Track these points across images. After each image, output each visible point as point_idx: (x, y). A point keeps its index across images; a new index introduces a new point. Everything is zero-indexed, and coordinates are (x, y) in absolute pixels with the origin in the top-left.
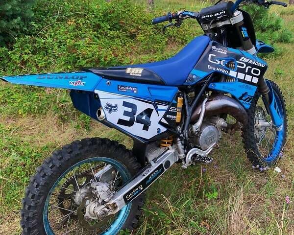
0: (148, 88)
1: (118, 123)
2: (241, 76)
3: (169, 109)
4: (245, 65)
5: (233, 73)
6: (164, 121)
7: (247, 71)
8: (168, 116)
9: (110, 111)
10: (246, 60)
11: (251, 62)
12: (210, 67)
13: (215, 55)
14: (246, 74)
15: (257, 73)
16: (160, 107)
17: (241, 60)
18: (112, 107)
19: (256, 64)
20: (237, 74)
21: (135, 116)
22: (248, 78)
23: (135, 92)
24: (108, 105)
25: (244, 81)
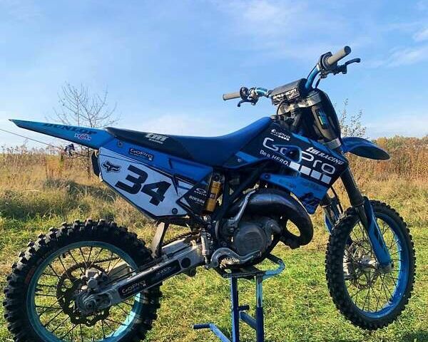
0: (170, 160)
1: (116, 186)
2: (306, 170)
3: (194, 189)
4: (313, 158)
5: (294, 166)
6: (184, 201)
7: (314, 166)
8: (191, 197)
9: (109, 170)
10: (316, 152)
11: (322, 155)
12: (262, 152)
13: (272, 140)
14: (313, 169)
15: (331, 171)
16: (181, 183)
17: (308, 150)
18: (112, 166)
19: (329, 159)
20: (301, 167)
21: (143, 185)
22: (316, 175)
23: (150, 159)
24: (108, 163)
25: (308, 177)
